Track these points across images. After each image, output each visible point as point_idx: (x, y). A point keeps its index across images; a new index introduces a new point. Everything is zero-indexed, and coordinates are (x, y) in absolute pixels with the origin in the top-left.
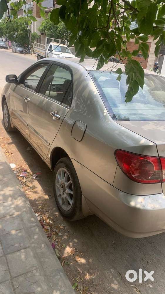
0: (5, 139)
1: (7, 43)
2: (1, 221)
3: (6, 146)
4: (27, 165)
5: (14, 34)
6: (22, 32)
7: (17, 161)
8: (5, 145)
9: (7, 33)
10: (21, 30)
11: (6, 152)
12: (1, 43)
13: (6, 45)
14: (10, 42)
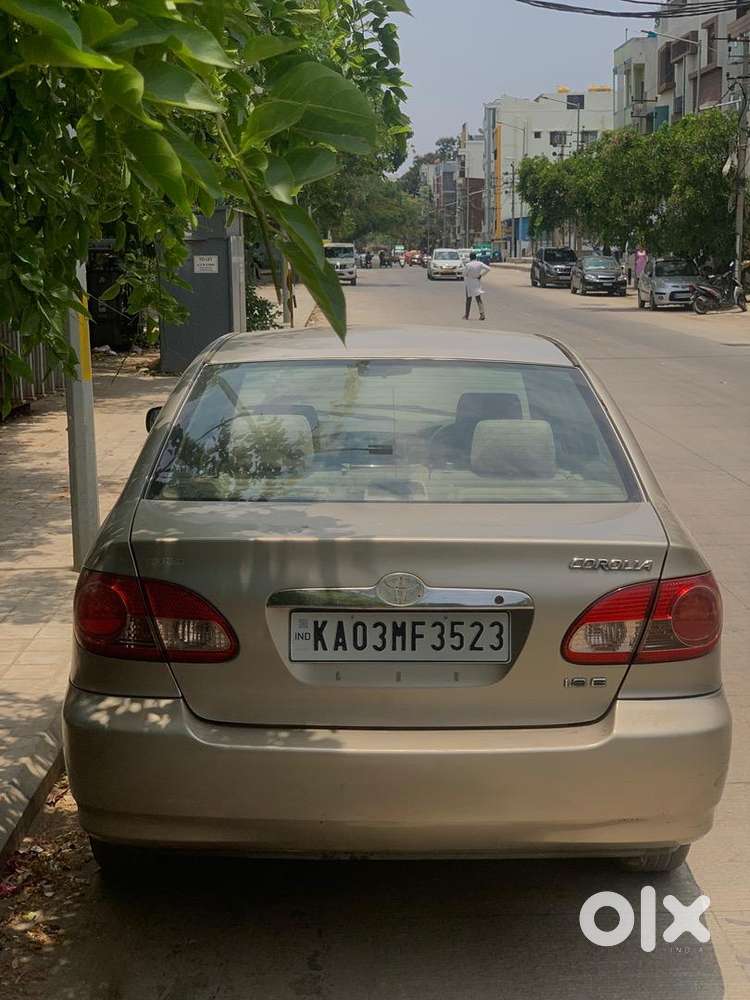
5: (647, 212)
10: (687, 184)
12: (590, 268)
13: (618, 275)
14: (640, 254)
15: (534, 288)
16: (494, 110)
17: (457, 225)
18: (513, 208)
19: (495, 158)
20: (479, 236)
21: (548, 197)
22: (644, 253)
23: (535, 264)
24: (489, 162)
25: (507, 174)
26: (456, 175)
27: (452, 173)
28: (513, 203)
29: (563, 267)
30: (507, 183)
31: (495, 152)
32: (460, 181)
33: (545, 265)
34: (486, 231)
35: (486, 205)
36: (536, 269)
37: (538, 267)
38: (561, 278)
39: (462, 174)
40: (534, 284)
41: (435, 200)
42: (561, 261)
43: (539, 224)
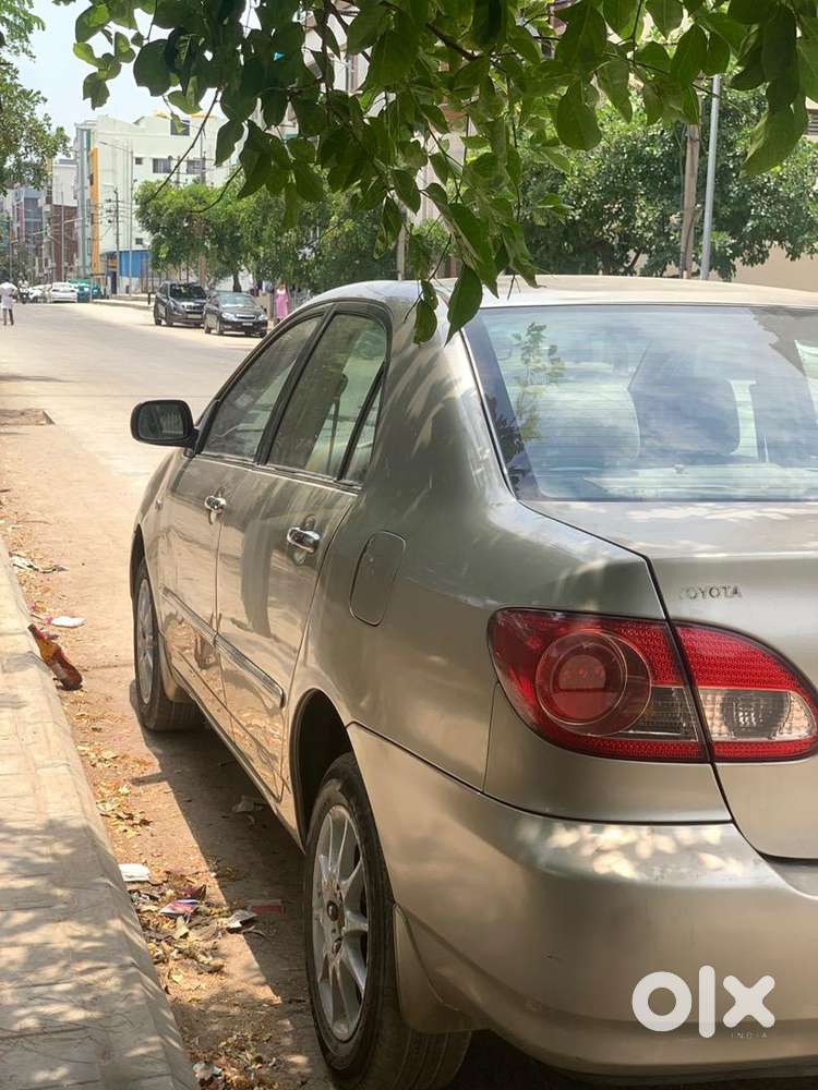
0: (126, 761)
1: (264, 299)
2: (3, 1047)
3: (124, 790)
4: (214, 874)
5: (300, 245)
6: (349, 225)
7: (164, 857)
8: (117, 787)
9: (259, 242)
10: (346, 216)
11: (119, 817)
12: (227, 305)
13: (258, 315)
14: (279, 292)
15: (159, 327)
16: (89, 132)
17: (44, 258)
18: (118, 240)
19: (92, 183)
20: (71, 270)
21: (173, 225)
22: (283, 292)
23: (158, 301)
24: (83, 188)
25: (110, 201)
26: (42, 202)
27: (37, 200)
28: (118, 234)
29: (192, 304)
30: (110, 211)
31: (91, 178)
32: (47, 208)
33: (171, 302)
34: (80, 264)
35: (80, 235)
36: (160, 306)
37: (164, 304)
38: (190, 316)
39: (49, 201)
40: (158, 323)
41: (15, 229)
42: (188, 297)
43: (164, 256)
